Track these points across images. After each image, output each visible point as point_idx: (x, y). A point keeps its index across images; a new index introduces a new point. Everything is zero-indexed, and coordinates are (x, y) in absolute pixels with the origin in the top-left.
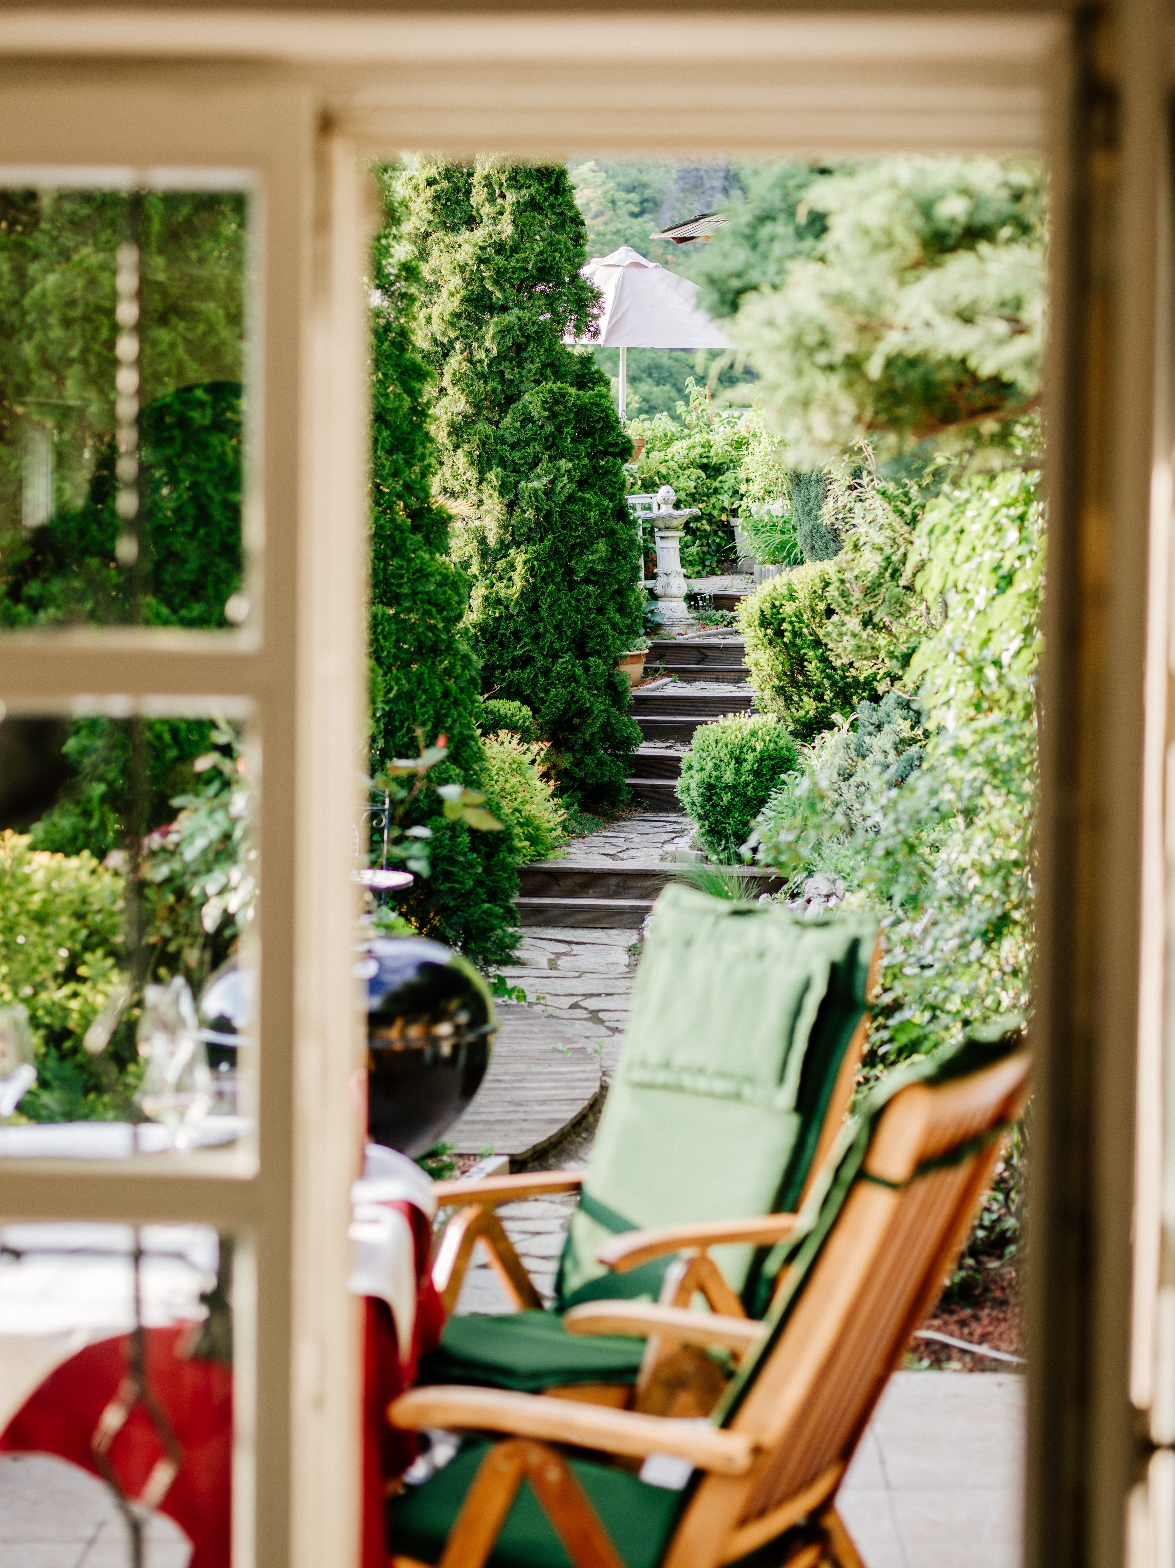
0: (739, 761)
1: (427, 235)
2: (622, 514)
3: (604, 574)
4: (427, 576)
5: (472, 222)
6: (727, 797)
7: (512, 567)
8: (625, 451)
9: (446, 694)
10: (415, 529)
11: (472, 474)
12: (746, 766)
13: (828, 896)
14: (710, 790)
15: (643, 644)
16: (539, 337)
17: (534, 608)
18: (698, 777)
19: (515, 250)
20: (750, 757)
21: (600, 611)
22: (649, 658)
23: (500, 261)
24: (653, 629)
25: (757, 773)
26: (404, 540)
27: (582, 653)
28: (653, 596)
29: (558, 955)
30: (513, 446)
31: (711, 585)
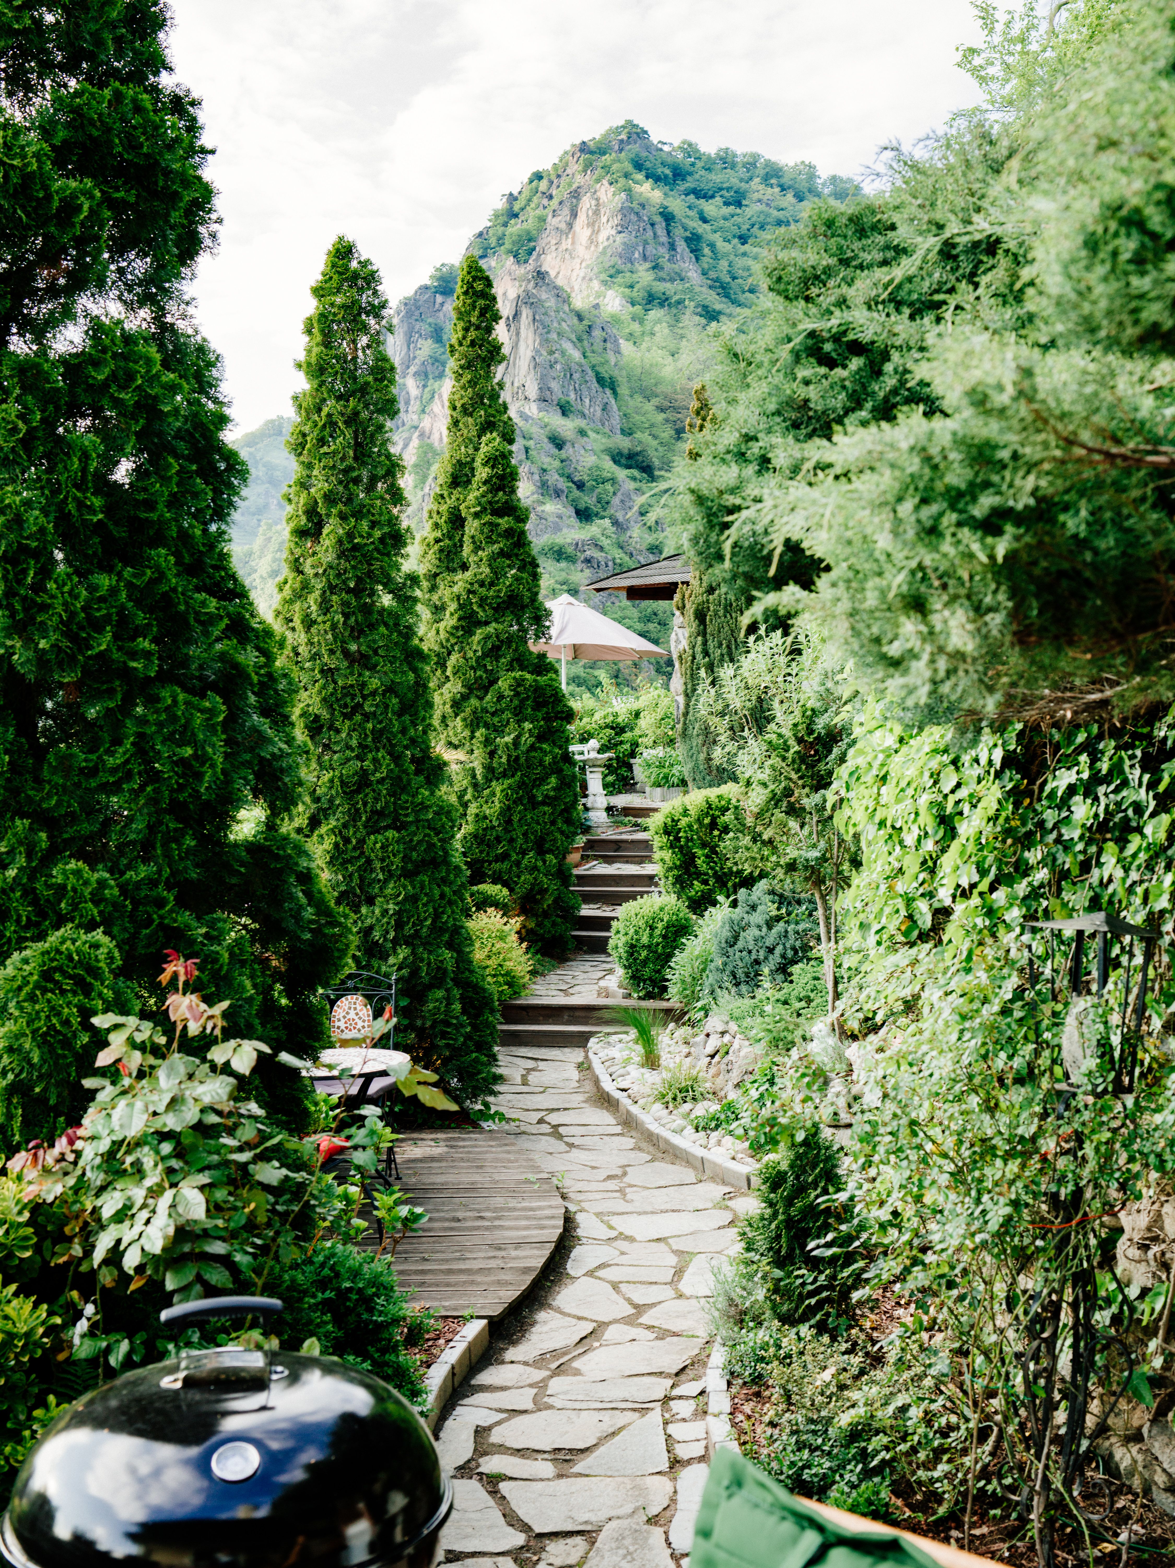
0: (652, 928)
1: (436, 575)
2: (567, 758)
3: (556, 798)
4: (427, 808)
5: (464, 567)
6: (644, 954)
7: (493, 794)
8: (569, 716)
9: (442, 896)
10: (418, 772)
11: (467, 733)
12: (657, 932)
13: (723, 1033)
14: (632, 948)
15: (581, 840)
16: (509, 641)
17: (509, 822)
18: (624, 939)
19: (492, 584)
20: (660, 925)
21: (553, 823)
22: (584, 849)
23: (483, 591)
24: (587, 830)
25: (664, 937)
26: (409, 782)
27: (541, 852)
28: (587, 809)
29: (529, 1070)
30: (493, 714)
31: (622, 800)
